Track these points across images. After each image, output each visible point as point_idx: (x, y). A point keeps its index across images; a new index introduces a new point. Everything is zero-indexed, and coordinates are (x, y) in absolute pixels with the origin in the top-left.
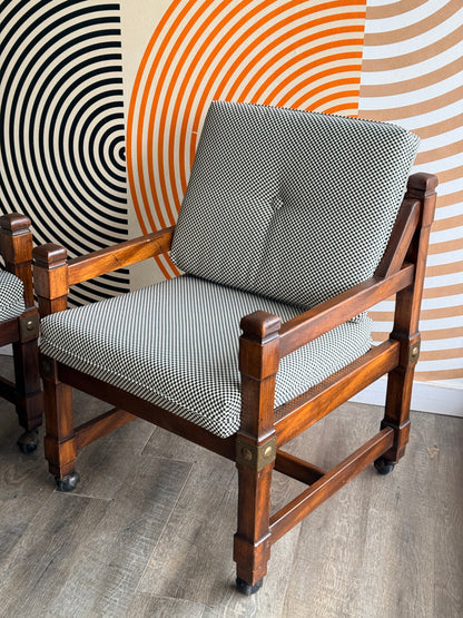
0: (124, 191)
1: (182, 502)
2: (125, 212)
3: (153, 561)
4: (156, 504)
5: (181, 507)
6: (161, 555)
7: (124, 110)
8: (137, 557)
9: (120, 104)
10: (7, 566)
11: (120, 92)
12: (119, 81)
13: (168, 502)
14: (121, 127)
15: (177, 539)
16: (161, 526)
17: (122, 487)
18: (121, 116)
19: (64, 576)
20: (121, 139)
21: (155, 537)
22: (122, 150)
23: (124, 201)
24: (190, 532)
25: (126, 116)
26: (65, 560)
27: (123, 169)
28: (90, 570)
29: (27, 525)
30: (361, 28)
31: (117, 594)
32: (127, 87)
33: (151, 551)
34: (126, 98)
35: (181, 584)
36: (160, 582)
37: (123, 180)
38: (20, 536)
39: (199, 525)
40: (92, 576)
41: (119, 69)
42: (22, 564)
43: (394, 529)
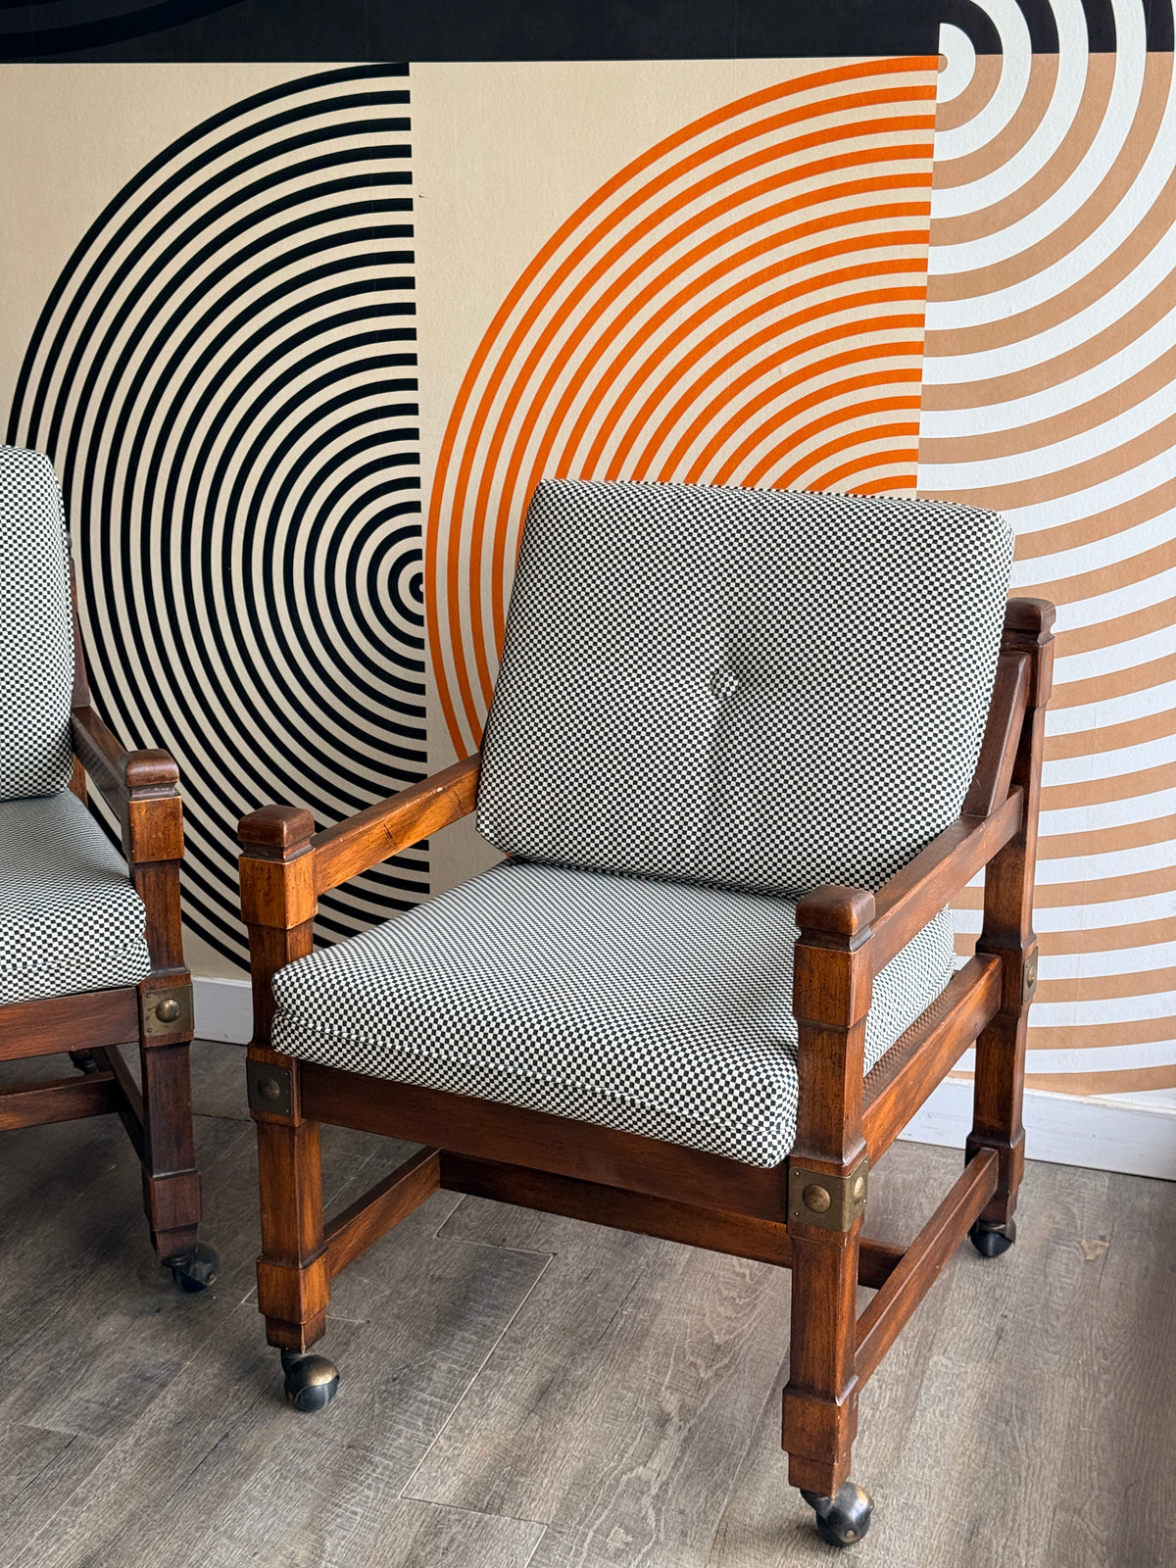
0: (419, 666)
1: (517, 1332)
2: (420, 712)
3: (442, 1442)
4: (459, 1335)
5: (516, 1341)
6: (461, 1430)
7: (422, 495)
8: (407, 1432)
9: (413, 483)
10: (131, 1440)
11: (413, 458)
12: (412, 434)
13: (486, 1332)
14: (414, 531)
15: (497, 1401)
16: (465, 1376)
17: (389, 1299)
18: (414, 507)
19: (250, 1462)
20: (414, 555)
21: (450, 1395)
22: (416, 580)
23: (419, 689)
24: (529, 1389)
25: (425, 507)
26: (255, 1433)
27: (417, 620)
28: (306, 1454)
29: (179, 1365)
30: (918, 320)
31: (361, 1502)
32: (428, 447)
33: (440, 1420)
34: (425, 471)
35: (499, 1486)
36: (455, 1481)
37: (417, 643)
38: (163, 1386)
39: (548, 1376)
40: (310, 1466)
41: (411, 409)
42: (163, 1437)
43: (984, 1397)
